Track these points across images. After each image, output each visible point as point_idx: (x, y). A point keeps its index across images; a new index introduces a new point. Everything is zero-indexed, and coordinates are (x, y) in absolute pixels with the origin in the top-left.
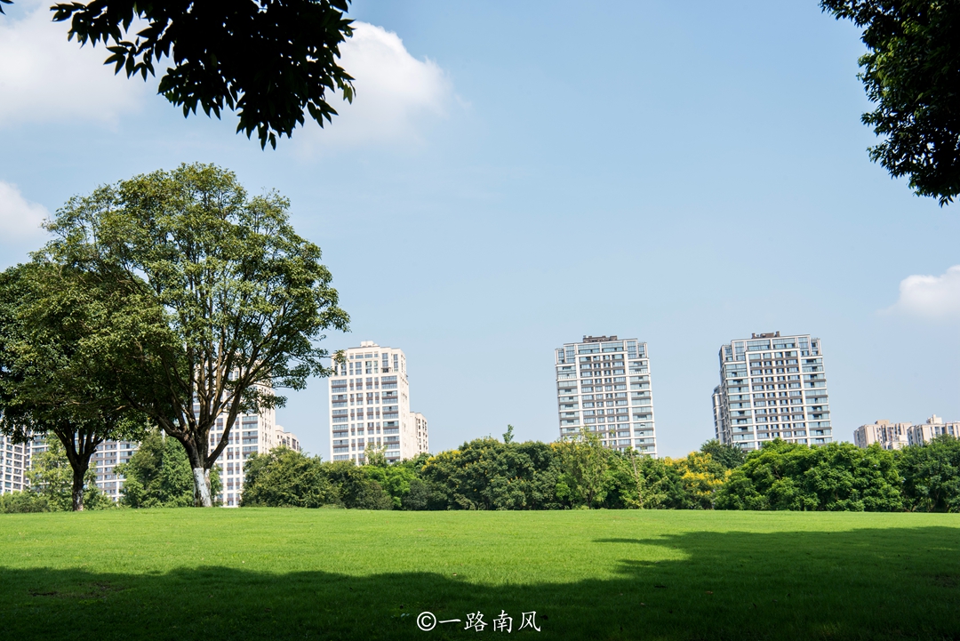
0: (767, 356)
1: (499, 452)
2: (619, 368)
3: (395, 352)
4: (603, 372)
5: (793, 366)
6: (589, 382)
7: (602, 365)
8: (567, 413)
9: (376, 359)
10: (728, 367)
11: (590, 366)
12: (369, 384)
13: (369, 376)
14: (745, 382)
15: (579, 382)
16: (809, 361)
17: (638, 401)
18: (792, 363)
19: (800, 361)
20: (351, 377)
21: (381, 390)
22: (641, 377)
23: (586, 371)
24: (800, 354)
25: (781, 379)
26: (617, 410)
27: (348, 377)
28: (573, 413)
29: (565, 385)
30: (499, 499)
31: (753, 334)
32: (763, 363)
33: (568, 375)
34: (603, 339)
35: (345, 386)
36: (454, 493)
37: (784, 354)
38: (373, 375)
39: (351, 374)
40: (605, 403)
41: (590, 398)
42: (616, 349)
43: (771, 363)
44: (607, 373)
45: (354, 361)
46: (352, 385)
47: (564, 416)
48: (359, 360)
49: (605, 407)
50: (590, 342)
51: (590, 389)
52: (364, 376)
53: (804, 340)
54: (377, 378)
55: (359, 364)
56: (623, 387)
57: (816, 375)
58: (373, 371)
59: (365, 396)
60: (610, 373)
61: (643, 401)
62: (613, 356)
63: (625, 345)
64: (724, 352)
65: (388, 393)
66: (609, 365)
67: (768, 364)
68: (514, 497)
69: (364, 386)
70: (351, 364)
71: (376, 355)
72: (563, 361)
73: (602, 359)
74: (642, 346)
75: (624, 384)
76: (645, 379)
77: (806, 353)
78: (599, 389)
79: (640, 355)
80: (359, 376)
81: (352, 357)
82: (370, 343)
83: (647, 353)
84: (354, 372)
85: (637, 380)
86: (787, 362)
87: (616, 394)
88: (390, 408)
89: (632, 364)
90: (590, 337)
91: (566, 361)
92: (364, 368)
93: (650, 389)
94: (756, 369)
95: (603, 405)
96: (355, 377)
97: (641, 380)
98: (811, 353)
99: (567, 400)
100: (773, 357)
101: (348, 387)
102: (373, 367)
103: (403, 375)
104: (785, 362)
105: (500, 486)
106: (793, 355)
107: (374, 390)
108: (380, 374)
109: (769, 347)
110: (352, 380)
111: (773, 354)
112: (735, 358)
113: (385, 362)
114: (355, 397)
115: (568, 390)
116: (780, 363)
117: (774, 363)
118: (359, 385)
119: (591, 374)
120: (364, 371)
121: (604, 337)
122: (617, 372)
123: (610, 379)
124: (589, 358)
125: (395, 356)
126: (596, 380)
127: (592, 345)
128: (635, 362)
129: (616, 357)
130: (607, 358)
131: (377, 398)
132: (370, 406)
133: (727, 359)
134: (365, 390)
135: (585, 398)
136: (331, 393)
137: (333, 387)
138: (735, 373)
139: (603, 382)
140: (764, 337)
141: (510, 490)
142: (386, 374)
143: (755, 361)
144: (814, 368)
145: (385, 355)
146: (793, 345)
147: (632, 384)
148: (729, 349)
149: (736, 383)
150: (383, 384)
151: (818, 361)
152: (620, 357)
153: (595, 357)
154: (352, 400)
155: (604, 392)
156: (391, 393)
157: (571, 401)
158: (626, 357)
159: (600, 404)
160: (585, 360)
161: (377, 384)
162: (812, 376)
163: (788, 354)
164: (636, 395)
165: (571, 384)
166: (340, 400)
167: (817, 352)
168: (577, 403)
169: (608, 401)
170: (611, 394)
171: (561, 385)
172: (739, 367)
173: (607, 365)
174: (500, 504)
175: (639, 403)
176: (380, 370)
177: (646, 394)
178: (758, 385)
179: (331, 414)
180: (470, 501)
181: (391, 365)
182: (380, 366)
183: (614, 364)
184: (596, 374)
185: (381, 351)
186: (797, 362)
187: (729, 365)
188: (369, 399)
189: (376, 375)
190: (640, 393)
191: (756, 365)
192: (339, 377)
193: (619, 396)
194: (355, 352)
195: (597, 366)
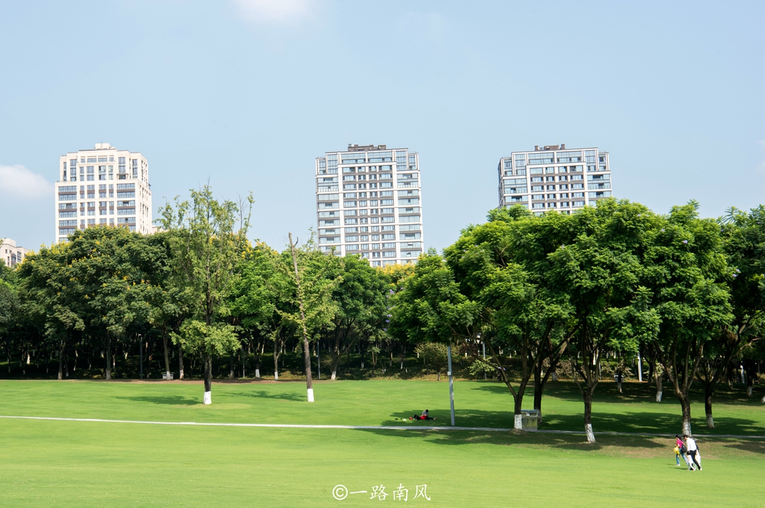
0: (550, 171)
1: (121, 244)
2: (386, 181)
3: (134, 156)
4: (368, 185)
5: (577, 183)
6: (353, 196)
7: (367, 177)
8: (327, 230)
9: (111, 163)
10: (506, 182)
11: (355, 177)
12: (102, 192)
13: (102, 182)
14: (524, 199)
15: (341, 196)
16: (595, 177)
17: (406, 218)
18: (576, 178)
19: (585, 177)
20: (82, 183)
21: (116, 199)
22: (410, 192)
23: (349, 183)
24: (585, 169)
25: (564, 196)
26: (383, 227)
27: (78, 183)
28: (332, 230)
29: (326, 198)
30: (112, 313)
31: (536, 147)
32: (545, 178)
33: (329, 187)
34: (371, 148)
35: (75, 194)
36: (54, 303)
37: (568, 168)
38: (107, 182)
39: (82, 180)
40: (369, 219)
41: (353, 213)
42: (383, 159)
43: (553, 179)
44: (373, 185)
45: (85, 165)
46: (82, 193)
47: (323, 232)
48: (91, 164)
49: (369, 224)
50: (355, 150)
51: (353, 204)
52: (97, 183)
53: (591, 154)
54: (111, 186)
55: (91, 169)
56: (390, 202)
57: (602, 193)
58: (107, 176)
59: (97, 206)
60: (376, 186)
61: (412, 218)
62: (380, 167)
63: (394, 155)
64: (503, 165)
65: (125, 202)
66: (375, 177)
67: (550, 179)
68: (136, 310)
69: (97, 194)
70: (82, 168)
71: (112, 159)
72: (324, 171)
73: (367, 170)
74: (412, 156)
75: (391, 198)
76: (415, 194)
77: (592, 168)
78: (363, 204)
79: (411, 167)
80: (91, 183)
81: (83, 161)
82: (106, 146)
83: (418, 164)
84: (85, 177)
85: (405, 194)
86: (572, 178)
87: (382, 210)
88: (127, 219)
89: (401, 177)
90: (356, 146)
91: (327, 171)
92: (96, 173)
93: (420, 205)
94: (537, 185)
95: (367, 222)
96: (86, 183)
97: (410, 195)
98: (598, 168)
99: (327, 215)
100: (556, 172)
101: (78, 195)
102: (107, 173)
103: (144, 184)
104: (569, 177)
105: (115, 293)
106: (578, 169)
107: (108, 198)
108: (116, 181)
109: (552, 160)
110: (82, 187)
111: (557, 168)
112: (514, 172)
113: (122, 166)
114: (86, 206)
115: (329, 204)
116: (563, 178)
117: (557, 179)
118: (91, 192)
119: (355, 187)
120: (96, 177)
121: (372, 146)
122: (383, 185)
123: (376, 192)
124: (352, 169)
125: (134, 162)
126: (360, 193)
127: (357, 155)
128: (404, 175)
129: (384, 169)
130: (373, 169)
131: (112, 208)
132: (103, 217)
133: (506, 173)
134: (97, 199)
135: (347, 214)
136: (57, 202)
137: (60, 194)
138: (514, 189)
139: (368, 196)
140: (547, 149)
141: (130, 298)
142: (122, 181)
143: (536, 176)
144: (601, 185)
145: (122, 160)
146: (579, 159)
147: (401, 198)
148: (509, 162)
149: (515, 200)
150: (118, 192)
151: (605, 177)
152: (388, 169)
153: (360, 168)
154: (82, 210)
155: (369, 207)
156: (127, 202)
157: (332, 216)
158: (394, 168)
159: (364, 220)
160: (348, 171)
161: (111, 191)
162: (598, 193)
163: (573, 168)
164: (404, 212)
165: (332, 198)
166: (68, 210)
167: (605, 167)
168: (338, 219)
169: (372, 217)
170: (377, 210)
171: (321, 198)
172: (519, 182)
173: (373, 177)
174: (112, 321)
175: (406, 221)
176: (115, 176)
177: (415, 211)
178: (538, 202)
179: (57, 225)
180: (75, 316)
181: (128, 171)
182: (116, 171)
183: (379, 177)
184: (360, 187)
185: (117, 155)
186: (582, 177)
187: (508, 181)
188: (102, 209)
189: (111, 182)
190: (408, 209)
191: (537, 180)
192: (69, 183)
193: (385, 212)
194: (87, 154)
195: (362, 177)
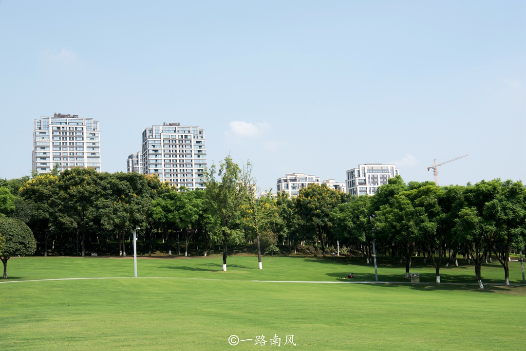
0: (174, 137)
2: (79, 137)
4: (68, 138)
5: (188, 145)
6: (58, 144)
7: (68, 133)
8: (42, 163)
10: (149, 142)
11: (60, 133)
14: (159, 152)
15: (51, 143)
16: (198, 142)
17: (91, 159)
18: (188, 142)
19: (192, 142)
22: (94, 144)
23: (56, 136)
24: (192, 137)
25: (181, 151)
26: (77, 164)
28: (45, 164)
29: (41, 144)
31: (164, 123)
32: (171, 141)
33: (43, 138)
34: (68, 116)
36: (56, 212)
37: (184, 137)
40: (68, 158)
41: (59, 154)
42: (78, 123)
43: (176, 142)
44: (71, 139)
47: (39, 165)
49: (69, 161)
50: (59, 117)
51: (58, 149)
53: (195, 129)
56: (82, 149)
57: (201, 151)
60: (73, 139)
61: (94, 159)
62: (76, 128)
63: (85, 121)
64: (148, 132)
66: (73, 134)
67: (174, 142)
72: (40, 128)
73: (68, 129)
74: (96, 123)
75: (82, 147)
76: (97, 145)
77: (196, 137)
78: (65, 149)
79: (94, 129)
83: (99, 129)
85: (91, 145)
86: (185, 142)
87: (76, 153)
89: (88, 135)
90: (59, 114)
91: (42, 128)
93: (100, 152)
94: (167, 144)
95: (67, 160)
97: (94, 145)
98: (199, 137)
99: (42, 155)
100: (177, 138)
104: (184, 141)
106: (189, 137)
109: (175, 131)
111: (178, 136)
112: (154, 136)
115: (43, 148)
116: (181, 142)
117: (177, 141)
119: (60, 138)
121: (69, 115)
122: (78, 139)
123: (73, 143)
124: (59, 128)
126: (63, 143)
127: (61, 120)
128: (90, 133)
129: (78, 129)
130: (71, 129)
133: (149, 136)
135: (55, 154)
138: (154, 146)
139: (68, 144)
140: (171, 125)
143: (166, 139)
144: (200, 147)
146: (189, 132)
147: (88, 147)
148: (151, 131)
149: (154, 152)
151: (202, 142)
152: (81, 129)
153: (63, 128)
155: (68, 151)
157: (45, 155)
158: (85, 129)
159: (65, 159)
160: (56, 129)
162: (199, 151)
163: (186, 136)
164: (90, 155)
165: (45, 144)
167: (202, 137)
168: (49, 157)
169: (70, 157)
170: (73, 153)
171: (38, 144)
172: (156, 142)
173: (71, 134)
175: (91, 160)
177: (97, 155)
178: (167, 154)
183: (74, 133)
184: (63, 139)
186: (191, 142)
187: (150, 141)
190: (92, 154)
191: (167, 142)
193: (78, 154)
195: (64, 133)
